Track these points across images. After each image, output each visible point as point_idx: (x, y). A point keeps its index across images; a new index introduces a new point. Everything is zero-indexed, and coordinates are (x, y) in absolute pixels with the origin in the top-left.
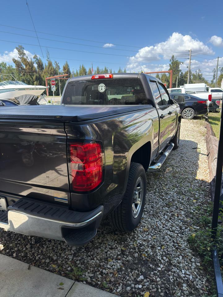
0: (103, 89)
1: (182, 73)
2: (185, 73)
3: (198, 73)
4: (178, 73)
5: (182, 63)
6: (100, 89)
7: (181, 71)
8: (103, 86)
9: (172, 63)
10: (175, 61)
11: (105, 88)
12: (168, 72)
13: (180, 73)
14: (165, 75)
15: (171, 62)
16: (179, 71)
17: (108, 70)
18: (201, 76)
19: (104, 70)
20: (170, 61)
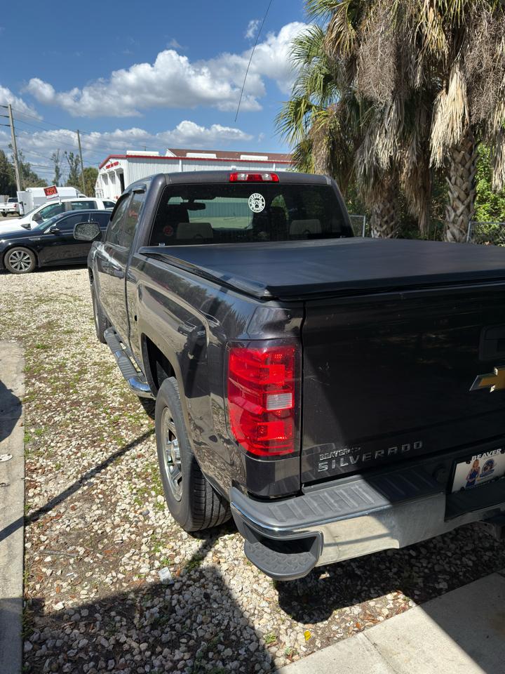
0: (260, 205)
6: (254, 206)
8: (258, 199)
11: (264, 203)
18: (29, 170)
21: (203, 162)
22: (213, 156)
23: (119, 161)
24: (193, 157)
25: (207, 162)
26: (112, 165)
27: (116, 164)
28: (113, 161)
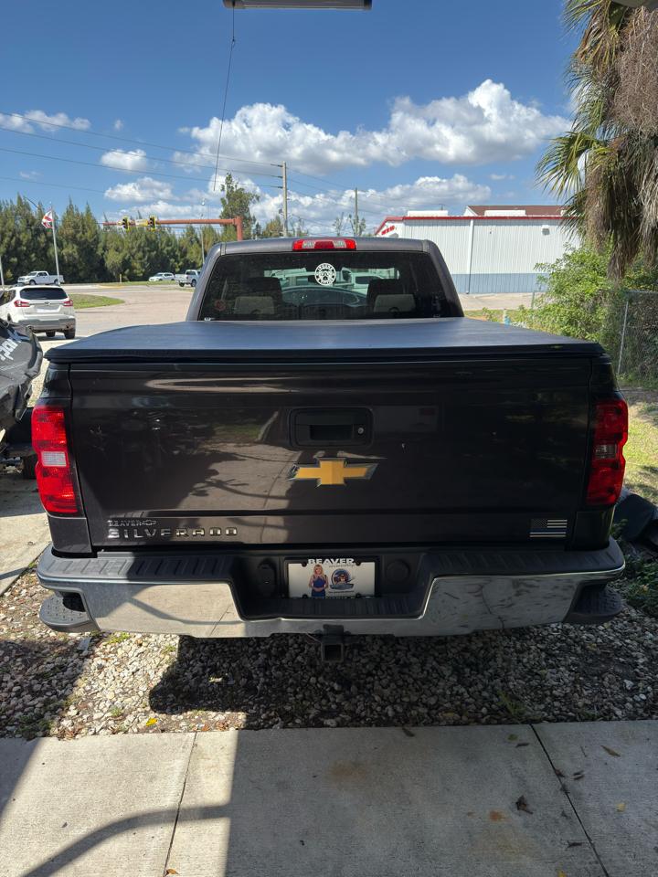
1: (258, 226)
2: (267, 228)
3: (299, 229)
4: (248, 225)
5: (255, 198)
6: (321, 277)
7: (255, 220)
8: (328, 270)
9: (228, 196)
10: (237, 191)
11: (335, 274)
12: (221, 223)
13: (254, 227)
14: (212, 230)
15: (226, 193)
16: (250, 219)
17: (31, 206)
19: (15, 204)
20: (223, 189)
21: (503, 221)
22: (522, 213)
23: (396, 225)
24: (493, 215)
25: (509, 221)
26: (388, 230)
27: (392, 228)
28: (389, 225)
